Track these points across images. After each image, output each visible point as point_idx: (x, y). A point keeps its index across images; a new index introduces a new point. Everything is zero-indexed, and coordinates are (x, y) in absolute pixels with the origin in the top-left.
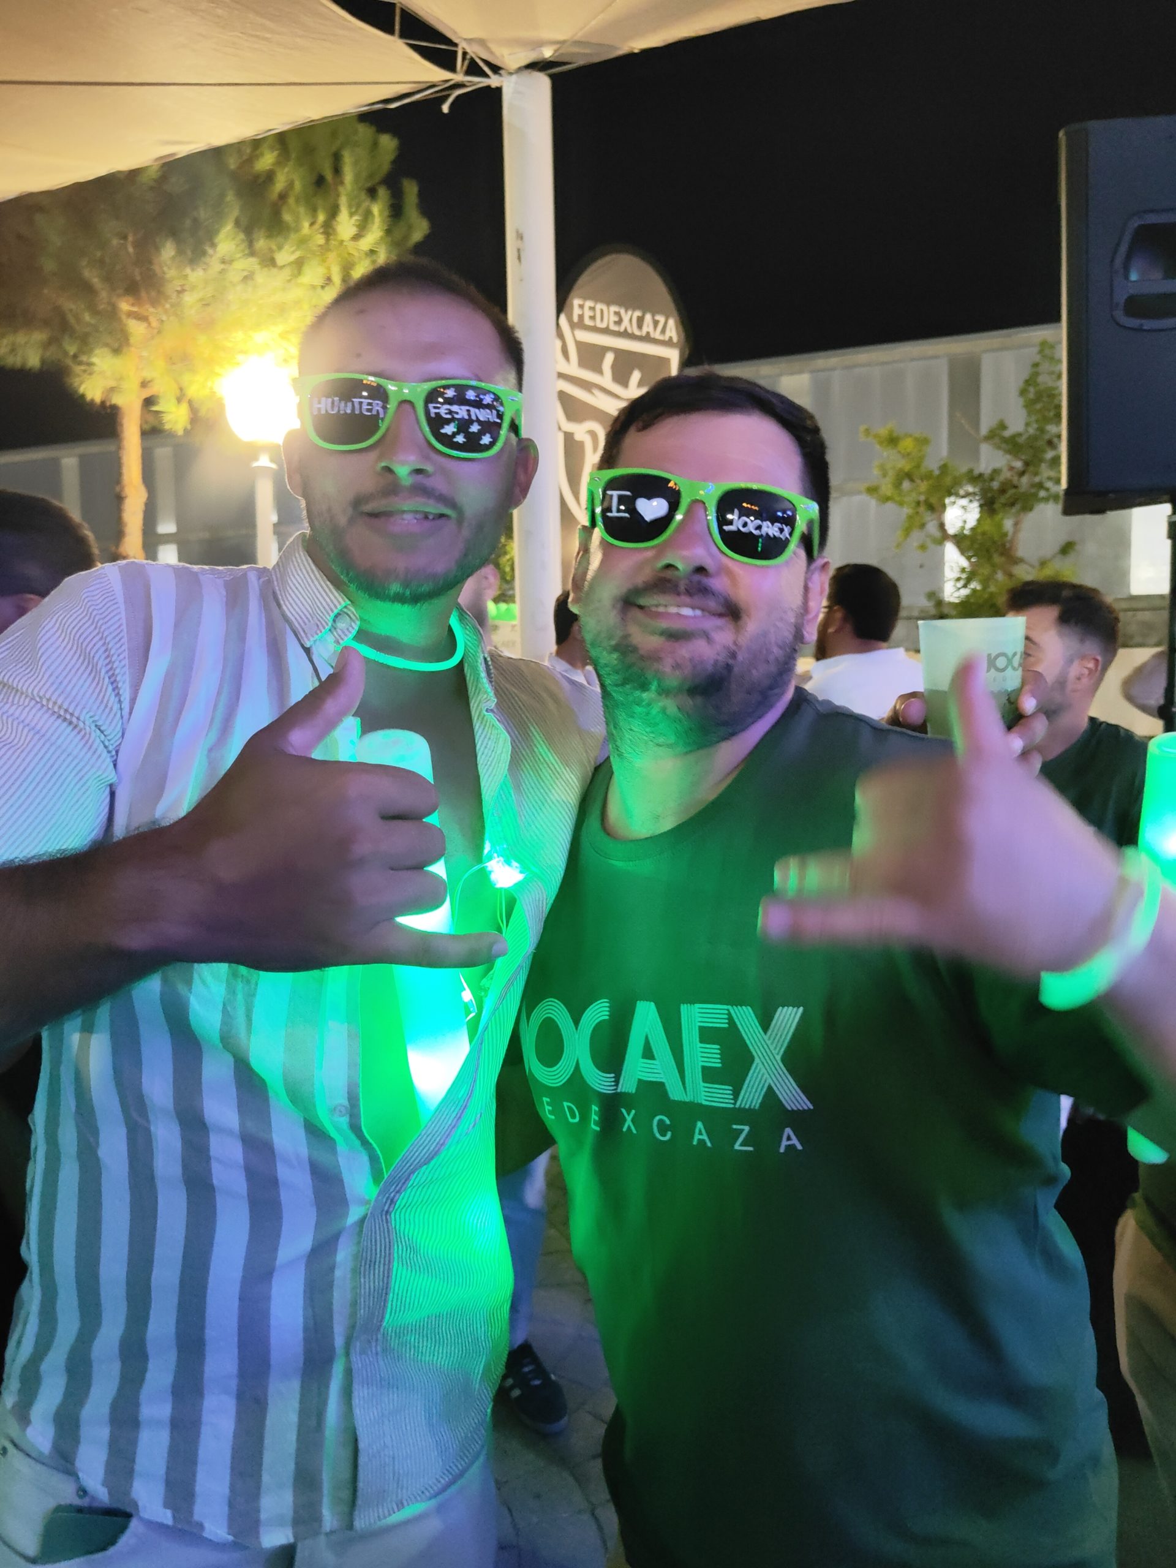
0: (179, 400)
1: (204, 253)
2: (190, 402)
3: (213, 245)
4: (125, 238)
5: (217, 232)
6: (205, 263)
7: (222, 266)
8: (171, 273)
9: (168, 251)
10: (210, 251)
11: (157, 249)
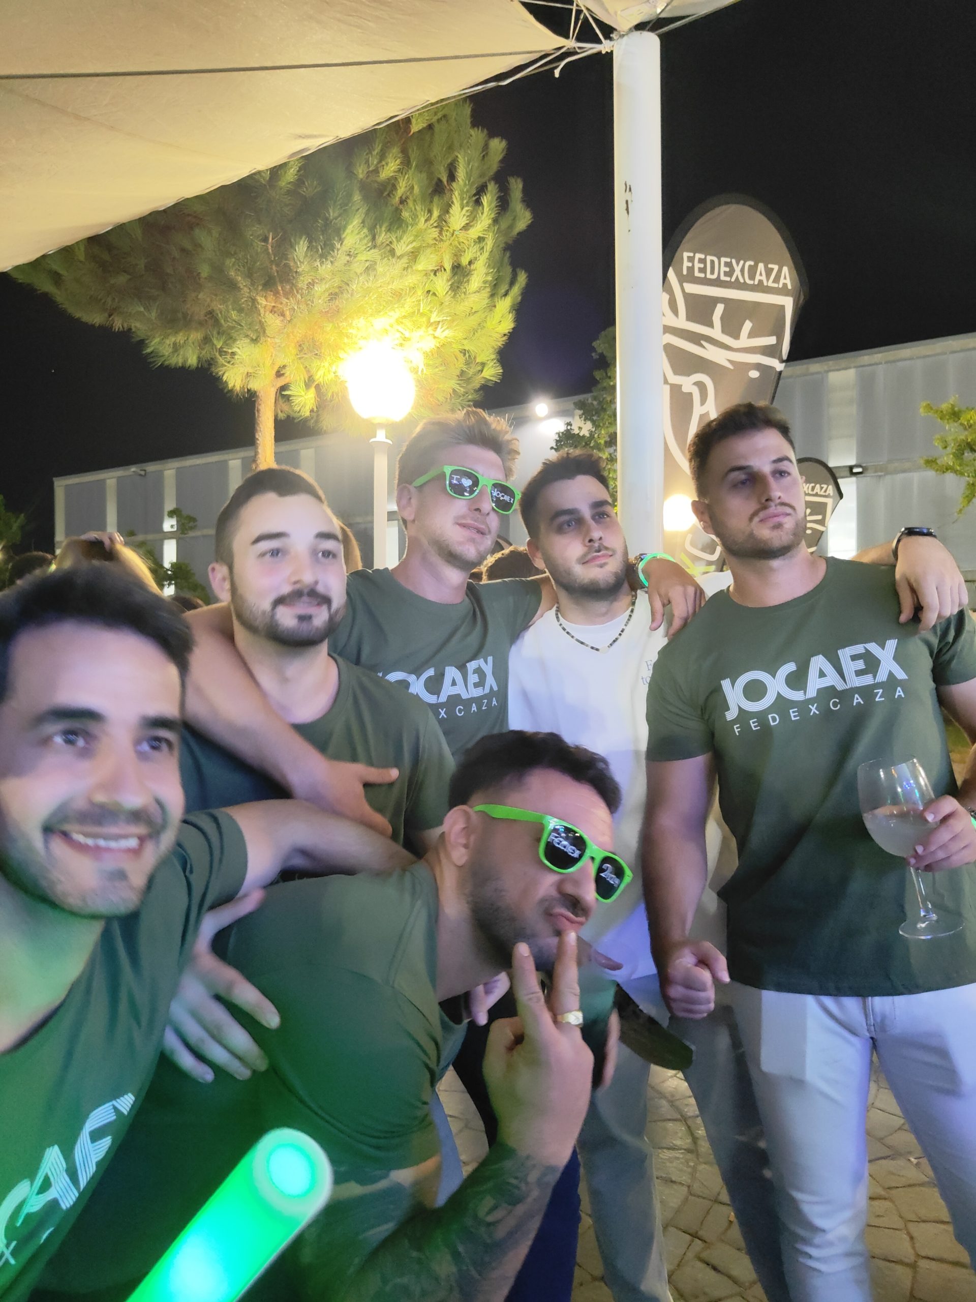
0: (308, 386)
1: (333, 248)
2: (318, 387)
3: (341, 240)
4: (265, 240)
5: (345, 228)
6: (332, 257)
7: (348, 258)
8: (303, 267)
9: (301, 247)
10: (338, 246)
11: (292, 246)
